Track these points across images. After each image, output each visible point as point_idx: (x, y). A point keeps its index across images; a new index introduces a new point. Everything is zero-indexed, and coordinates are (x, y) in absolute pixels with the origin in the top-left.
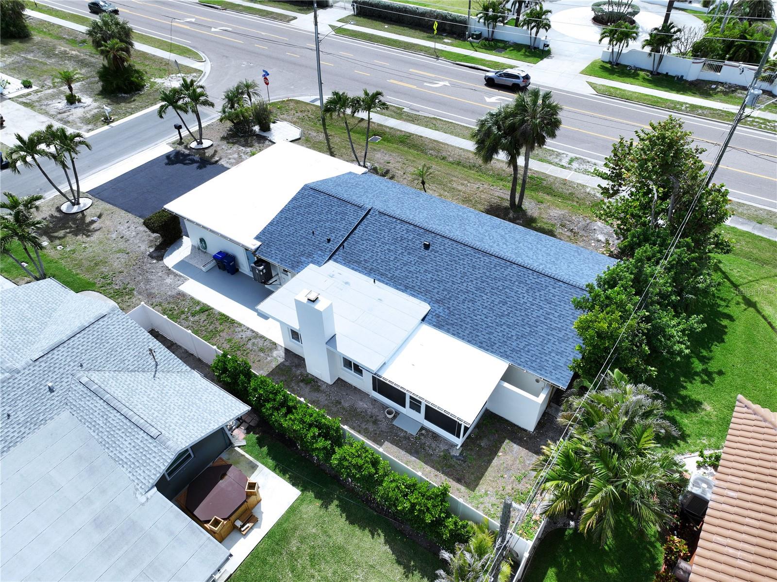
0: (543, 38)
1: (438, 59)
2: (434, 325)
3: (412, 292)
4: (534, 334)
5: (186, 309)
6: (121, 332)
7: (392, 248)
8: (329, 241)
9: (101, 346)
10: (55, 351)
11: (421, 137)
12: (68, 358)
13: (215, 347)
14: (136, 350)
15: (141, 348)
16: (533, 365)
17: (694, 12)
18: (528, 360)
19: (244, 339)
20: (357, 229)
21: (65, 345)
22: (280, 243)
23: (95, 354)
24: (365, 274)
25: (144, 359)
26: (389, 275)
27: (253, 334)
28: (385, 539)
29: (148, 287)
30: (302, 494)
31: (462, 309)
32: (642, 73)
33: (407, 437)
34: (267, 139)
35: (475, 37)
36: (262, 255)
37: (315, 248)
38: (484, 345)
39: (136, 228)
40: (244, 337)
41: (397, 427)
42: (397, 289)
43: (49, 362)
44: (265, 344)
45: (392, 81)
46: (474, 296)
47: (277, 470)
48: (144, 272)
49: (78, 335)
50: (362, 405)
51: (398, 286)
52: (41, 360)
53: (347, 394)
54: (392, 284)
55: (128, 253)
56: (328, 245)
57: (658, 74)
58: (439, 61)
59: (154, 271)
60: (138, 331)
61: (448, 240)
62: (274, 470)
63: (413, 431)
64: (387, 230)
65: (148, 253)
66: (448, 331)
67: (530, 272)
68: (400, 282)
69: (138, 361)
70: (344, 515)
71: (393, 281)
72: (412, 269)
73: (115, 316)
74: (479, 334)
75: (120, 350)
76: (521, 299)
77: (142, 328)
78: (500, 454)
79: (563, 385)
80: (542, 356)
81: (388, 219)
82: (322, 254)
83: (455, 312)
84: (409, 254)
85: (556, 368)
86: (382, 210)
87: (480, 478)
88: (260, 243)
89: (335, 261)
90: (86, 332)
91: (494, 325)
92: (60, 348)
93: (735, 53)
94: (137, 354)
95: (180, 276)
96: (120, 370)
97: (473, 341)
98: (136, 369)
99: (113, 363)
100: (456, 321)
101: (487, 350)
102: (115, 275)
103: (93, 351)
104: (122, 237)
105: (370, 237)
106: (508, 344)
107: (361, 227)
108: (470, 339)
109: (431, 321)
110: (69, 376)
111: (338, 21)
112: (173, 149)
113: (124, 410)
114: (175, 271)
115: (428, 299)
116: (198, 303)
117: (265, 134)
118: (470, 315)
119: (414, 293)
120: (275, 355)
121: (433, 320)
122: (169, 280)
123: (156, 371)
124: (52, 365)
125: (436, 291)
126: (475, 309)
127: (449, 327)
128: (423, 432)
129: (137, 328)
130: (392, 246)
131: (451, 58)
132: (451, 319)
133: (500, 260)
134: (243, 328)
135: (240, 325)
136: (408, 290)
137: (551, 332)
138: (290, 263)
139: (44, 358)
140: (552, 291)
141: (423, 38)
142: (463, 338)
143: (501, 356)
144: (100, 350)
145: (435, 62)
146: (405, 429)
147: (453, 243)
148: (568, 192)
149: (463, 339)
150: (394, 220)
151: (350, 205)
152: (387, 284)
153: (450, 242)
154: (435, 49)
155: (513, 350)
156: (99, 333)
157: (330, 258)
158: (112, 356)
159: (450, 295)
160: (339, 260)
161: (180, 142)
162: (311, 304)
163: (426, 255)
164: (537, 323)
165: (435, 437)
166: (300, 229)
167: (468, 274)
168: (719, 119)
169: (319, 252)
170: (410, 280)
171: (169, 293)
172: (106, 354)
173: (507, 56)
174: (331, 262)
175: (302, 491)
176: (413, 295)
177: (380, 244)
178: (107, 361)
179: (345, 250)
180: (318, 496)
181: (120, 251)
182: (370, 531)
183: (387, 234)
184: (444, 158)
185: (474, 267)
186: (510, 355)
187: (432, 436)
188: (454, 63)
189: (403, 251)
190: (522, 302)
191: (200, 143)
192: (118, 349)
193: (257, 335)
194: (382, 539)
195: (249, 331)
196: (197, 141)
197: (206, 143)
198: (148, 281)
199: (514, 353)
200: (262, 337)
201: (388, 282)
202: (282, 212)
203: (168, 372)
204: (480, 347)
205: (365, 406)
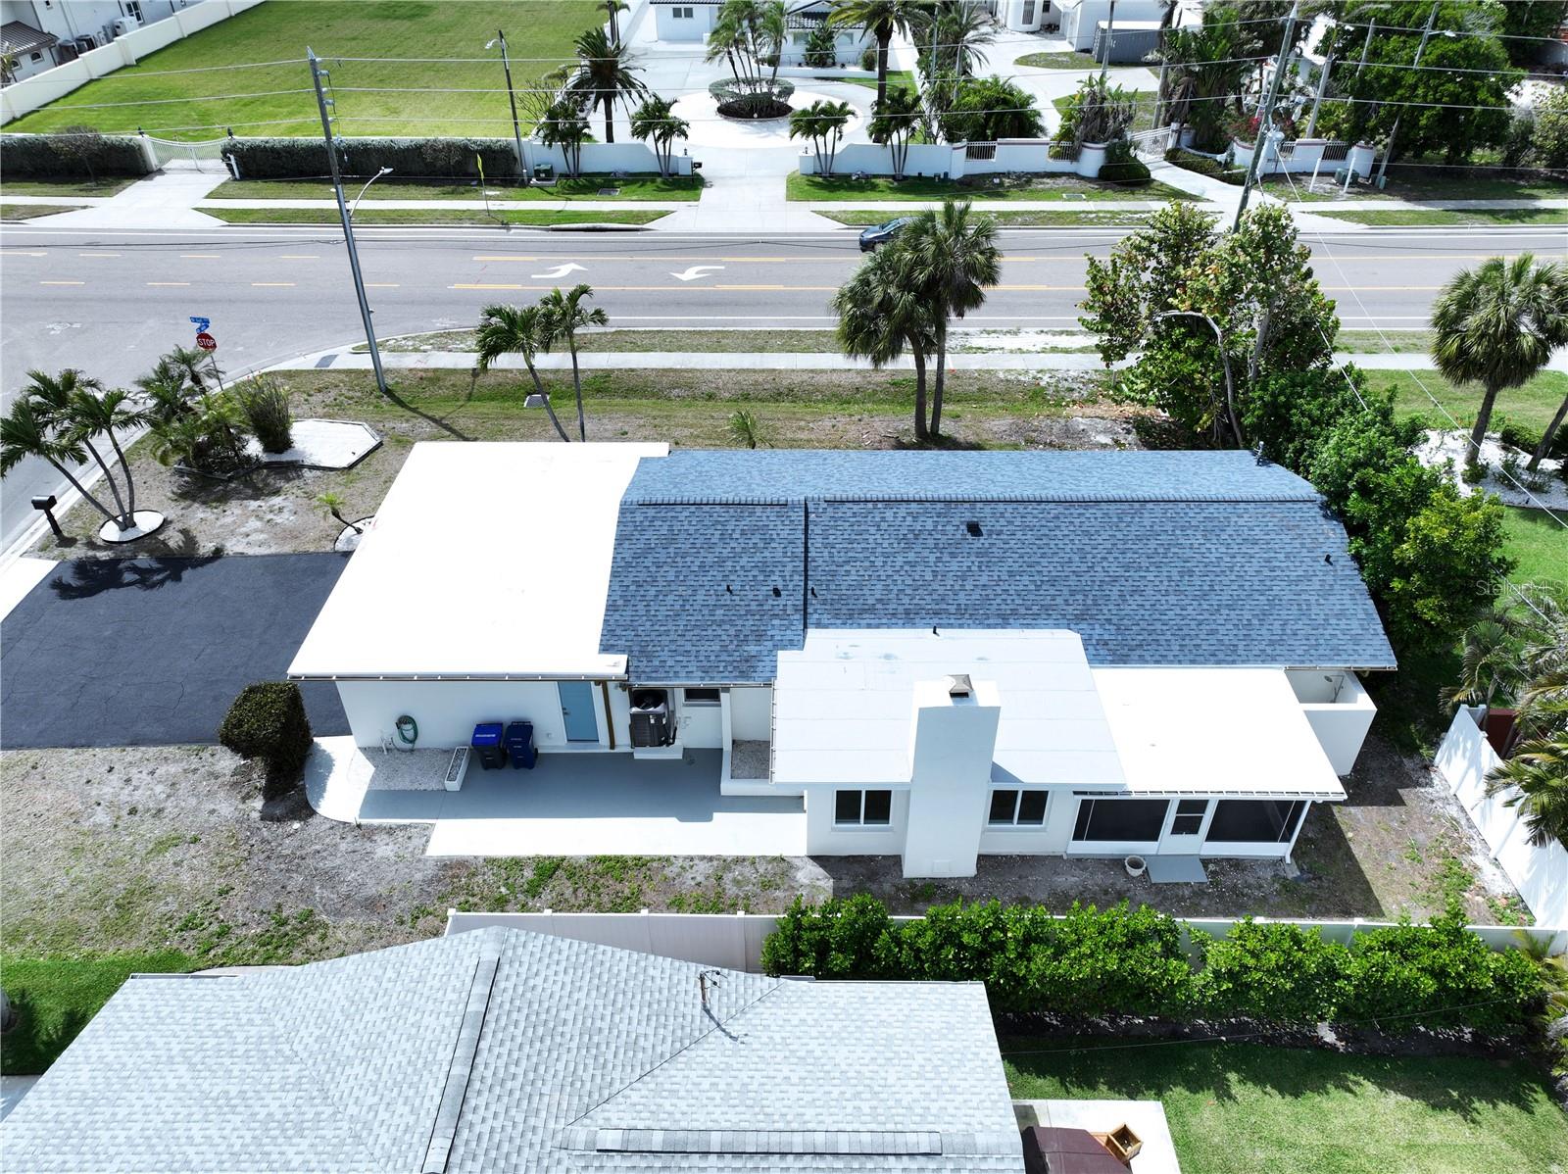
0: (680, 154)
1: (509, 229)
2: (1112, 662)
3: (1022, 621)
4: (1277, 602)
5: (503, 889)
6: (568, 979)
7: (911, 556)
8: (777, 592)
9: (558, 1039)
10: (469, 1117)
11: (632, 370)
12: (513, 1112)
13: (741, 914)
14: (636, 1003)
15: (643, 993)
16: (1321, 652)
17: (858, 80)
18: (1306, 648)
19: (705, 883)
20: (811, 549)
21: (477, 1085)
22: (671, 638)
23: (560, 1066)
24: (904, 626)
25: (670, 1013)
26: (952, 609)
27: (715, 863)
28: (1373, 1083)
29: (343, 889)
30: (1166, 1104)
31: (1132, 613)
32: (880, 181)
33: (1199, 892)
34: (303, 466)
35: (543, 175)
36: (650, 678)
37: (757, 617)
38: (1221, 656)
39: (152, 773)
40: (699, 879)
41: (1166, 884)
42: (989, 626)
43: (481, 1152)
44: (761, 871)
45: (456, 286)
46: (1131, 582)
47: (1075, 1090)
48: (294, 862)
49: (483, 1045)
50: (1067, 881)
51: (986, 622)
52: (455, 1159)
53: (1020, 878)
54: (970, 622)
55: (195, 840)
56: (781, 601)
57: (906, 178)
58: (513, 231)
59: (317, 847)
60: (600, 957)
61: (1001, 505)
62: (1069, 1095)
63: (1200, 876)
64: (872, 530)
65: (256, 815)
66: (1142, 660)
67: (1183, 505)
68: (981, 612)
69: (665, 1027)
70: (1269, 1089)
71: (967, 616)
72: (984, 579)
73: (520, 950)
74: (1199, 642)
75: (605, 1025)
76: (1208, 555)
77: (601, 948)
78: (1350, 835)
79: (1389, 661)
80: (1321, 631)
81: (856, 508)
82: (786, 622)
83: (1125, 622)
84: (953, 555)
85: (1356, 640)
86: (829, 497)
87: (1369, 890)
88: (624, 657)
89: (819, 625)
90: (492, 1025)
91: (1207, 616)
92: (473, 1102)
93: (996, 124)
94: (646, 1011)
95: (405, 827)
96: (648, 1068)
97: (1197, 658)
98: (678, 1045)
99: (618, 1062)
100: (1141, 637)
101: (1234, 662)
102: (213, 906)
103: (551, 1062)
104: (133, 812)
105: (850, 554)
106: (1255, 637)
107: (816, 542)
108: (1192, 657)
109: (1099, 658)
110: (556, 1155)
111: (207, 197)
112: (55, 563)
113: (798, 1142)
114: (376, 822)
115: (1060, 622)
116: (517, 863)
117: (285, 457)
118: (1154, 617)
119: (1025, 622)
120: (806, 881)
121: (1101, 652)
122: (384, 849)
123: (719, 1025)
124: (493, 1154)
125: (1059, 600)
126: (1153, 602)
127: (1138, 652)
128: (1211, 867)
129: (592, 952)
130: (909, 554)
131: (533, 221)
132: (1129, 637)
133: (1119, 505)
134: (680, 863)
135: (667, 860)
136: (1011, 621)
137: (1299, 588)
138: (730, 669)
139: (461, 1150)
140: (1241, 522)
141: (436, 197)
142: (1178, 661)
143: (1263, 662)
144: (563, 1050)
145: (504, 234)
146: (1181, 881)
147: (1015, 505)
148: (975, 388)
149: (1180, 662)
150: (870, 505)
151: (758, 509)
152: (961, 626)
153: (1010, 507)
154: (488, 211)
155: (1272, 643)
156: (526, 1011)
157: (805, 626)
158: (603, 1047)
159: (1091, 597)
160: (826, 622)
161: (60, 537)
162: (963, 703)
163: (987, 546)
164: (1268, 583)
165: (1236, 863)
166: (690, 592)
167: (1088, 548)
168: (1054, 224)
169: (776, 622)
170: (999, 601)
171: (418, 876)
172: (584, 1052)
173: (634, 198)
174: (811, 632)
175: (1159, 1095)
176: (1028, 626)
177: (882, 559)
178: (604, 1066)
179: (819, 597)
180: (1195, 1085)
181: (161, 846)
182: (1337, 1087)
183: (878, 536)
184: (710, 397)
185: (1086, 533)
186: (1275, 653)
187: (1231, 866)
188: (548, 230)
189: (938, 555)
190: (1214, 560)
191: (128, 524)
192: (598, 1023)
193: (726, 864)
194: (1370, 1088)
195: (696, 862)
196: (117, 522)
197: (146, 522)
198: (330, 878)
199: (1277, 647)
200: (739, 860)
201: (960, 622)
202: (614, 574)
203: (743, 1011)
204: (1219, 662)
205: (1074, 879)
